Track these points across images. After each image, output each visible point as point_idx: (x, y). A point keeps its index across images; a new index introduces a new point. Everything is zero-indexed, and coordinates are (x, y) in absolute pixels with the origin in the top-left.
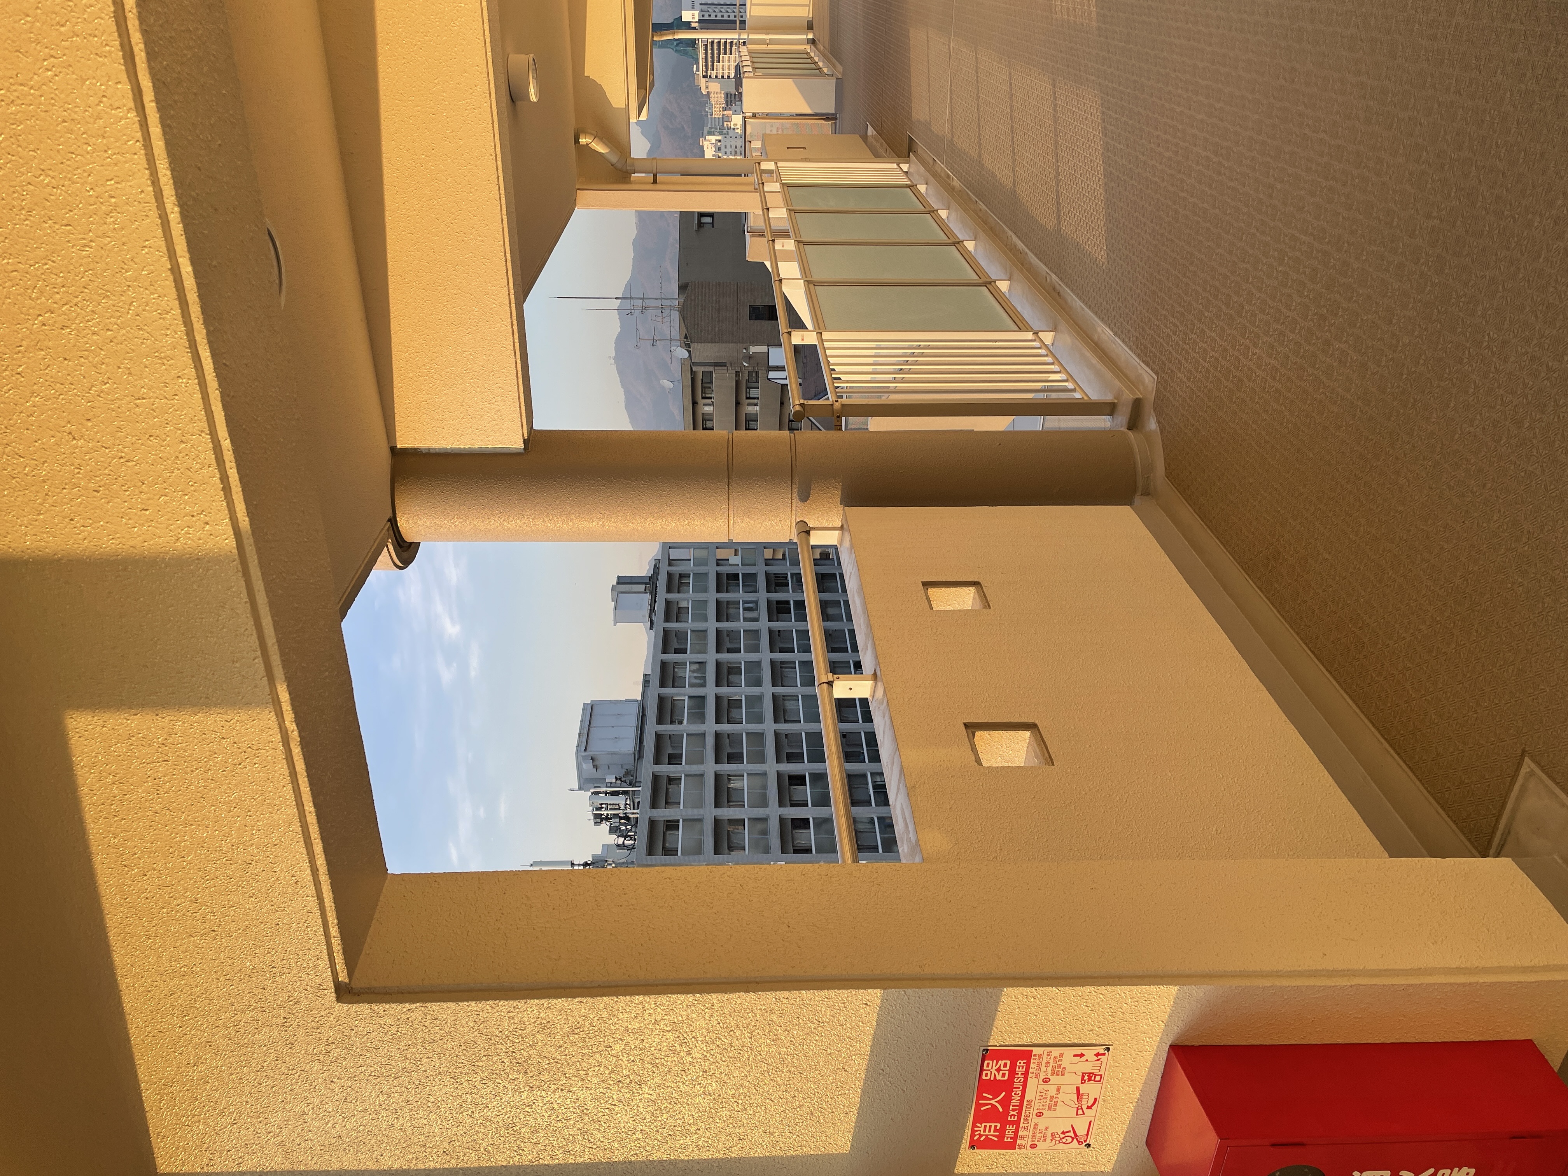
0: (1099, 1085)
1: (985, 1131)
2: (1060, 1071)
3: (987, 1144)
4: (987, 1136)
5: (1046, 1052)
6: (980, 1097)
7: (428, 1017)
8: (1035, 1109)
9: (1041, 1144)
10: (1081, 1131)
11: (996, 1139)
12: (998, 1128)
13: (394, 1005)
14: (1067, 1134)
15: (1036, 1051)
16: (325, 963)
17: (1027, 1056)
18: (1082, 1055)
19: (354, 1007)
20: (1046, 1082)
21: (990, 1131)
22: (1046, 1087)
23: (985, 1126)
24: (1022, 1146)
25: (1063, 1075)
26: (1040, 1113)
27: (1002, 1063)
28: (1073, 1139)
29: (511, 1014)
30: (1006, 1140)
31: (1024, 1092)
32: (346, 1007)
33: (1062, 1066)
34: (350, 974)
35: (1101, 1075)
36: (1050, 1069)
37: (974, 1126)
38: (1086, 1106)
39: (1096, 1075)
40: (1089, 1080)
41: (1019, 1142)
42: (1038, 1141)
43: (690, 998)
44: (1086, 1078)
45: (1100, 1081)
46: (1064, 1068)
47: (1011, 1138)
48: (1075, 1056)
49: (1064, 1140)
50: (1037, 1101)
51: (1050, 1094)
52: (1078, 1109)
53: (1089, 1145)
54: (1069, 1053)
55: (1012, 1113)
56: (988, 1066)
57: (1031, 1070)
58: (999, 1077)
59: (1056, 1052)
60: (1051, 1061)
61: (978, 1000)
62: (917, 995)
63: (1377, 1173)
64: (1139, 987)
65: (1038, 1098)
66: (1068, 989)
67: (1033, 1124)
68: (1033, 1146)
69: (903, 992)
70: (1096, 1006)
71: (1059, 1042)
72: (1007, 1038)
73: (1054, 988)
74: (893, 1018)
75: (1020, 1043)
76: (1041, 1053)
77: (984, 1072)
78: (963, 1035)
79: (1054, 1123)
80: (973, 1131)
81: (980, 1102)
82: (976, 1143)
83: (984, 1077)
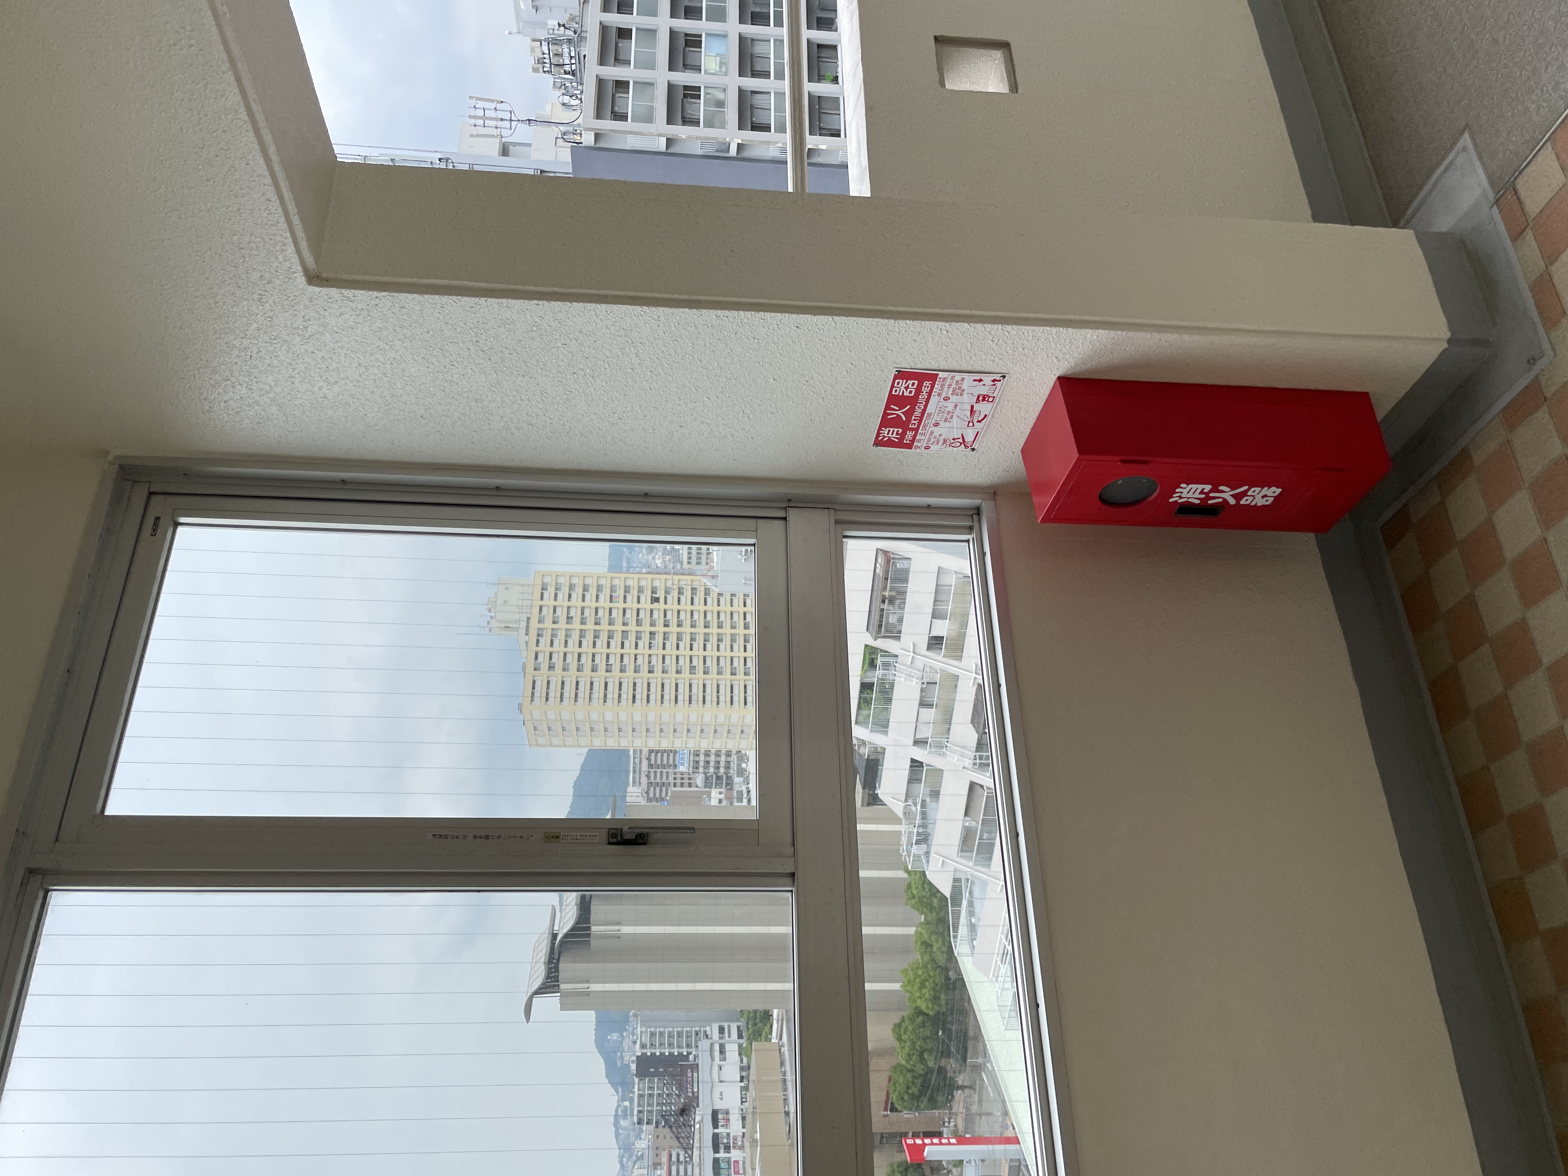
0: (991, 405)
1: (888, 434)
2: (959, 391)
3: (890, 443)
4: (889, 437)
5: (950, 377)
6: (887, 407)
7: (396, 304)
8: (934, 419)
9: (934, 447)
10: (969, 438)
11: (897, 440)
12: (900, 432)
13: (361, 292)
14: (956, 440)
15: (941, 374)
16: (291, 249)
17: (933, 378)
18: (981, 380)
19: (325, 290)
20: (946, 400)
21: (892, 434)
22: (946, 404)
23: (889, 431)
24: (917, 447)
25: (961, 395)
26: (937, 423)
27: (910, 382)
28: (961, 444)
29: (474, 310)
30: (905, 441)
31: (926, 406)
32: (317, 289)
33: (963, 388)
34: (317, 261)
35: (994, 397)
36: (951, 390)
37: (880, 429)
38: (977, 420)
39: (990, 397)
40: (984, 400)
41: (916, 444)
42: (933, 444)
43: (638, 309)
44: (981, 398)
45: (992, 401)
46: (964, 390)
47: (910, 441)
48: (974, 380)
49: (954, 445)
50: (936, 414)
51: (948, 409)
52: (969, 422)
53: (973, 450)
54: (969, 378)
55: (913, 422)
56: (898, 383)
57: (934, 390)
58: (907, 394)
59: (958, 376)
60: (954, 383)
61: (898, 331)
62: (843, 322)
63: (1200, 487)
64: (1041, 328)
65: (937, 412)
66: (979, 326)
67: (930, 431)
68: (927, 448)
69: (831, 319)
70: (1001, 340)
71: (963, 369)
72: (918, 362)
73: (966, 324)
74: (821, 340)
75: (929, 368)
76: (946, 376)
77: (894, 389)
78: (880, 358)
79: (947, 431)
80: (878, 434)
81: (888, 412)
82: (879, 442)
83: (893, 392)
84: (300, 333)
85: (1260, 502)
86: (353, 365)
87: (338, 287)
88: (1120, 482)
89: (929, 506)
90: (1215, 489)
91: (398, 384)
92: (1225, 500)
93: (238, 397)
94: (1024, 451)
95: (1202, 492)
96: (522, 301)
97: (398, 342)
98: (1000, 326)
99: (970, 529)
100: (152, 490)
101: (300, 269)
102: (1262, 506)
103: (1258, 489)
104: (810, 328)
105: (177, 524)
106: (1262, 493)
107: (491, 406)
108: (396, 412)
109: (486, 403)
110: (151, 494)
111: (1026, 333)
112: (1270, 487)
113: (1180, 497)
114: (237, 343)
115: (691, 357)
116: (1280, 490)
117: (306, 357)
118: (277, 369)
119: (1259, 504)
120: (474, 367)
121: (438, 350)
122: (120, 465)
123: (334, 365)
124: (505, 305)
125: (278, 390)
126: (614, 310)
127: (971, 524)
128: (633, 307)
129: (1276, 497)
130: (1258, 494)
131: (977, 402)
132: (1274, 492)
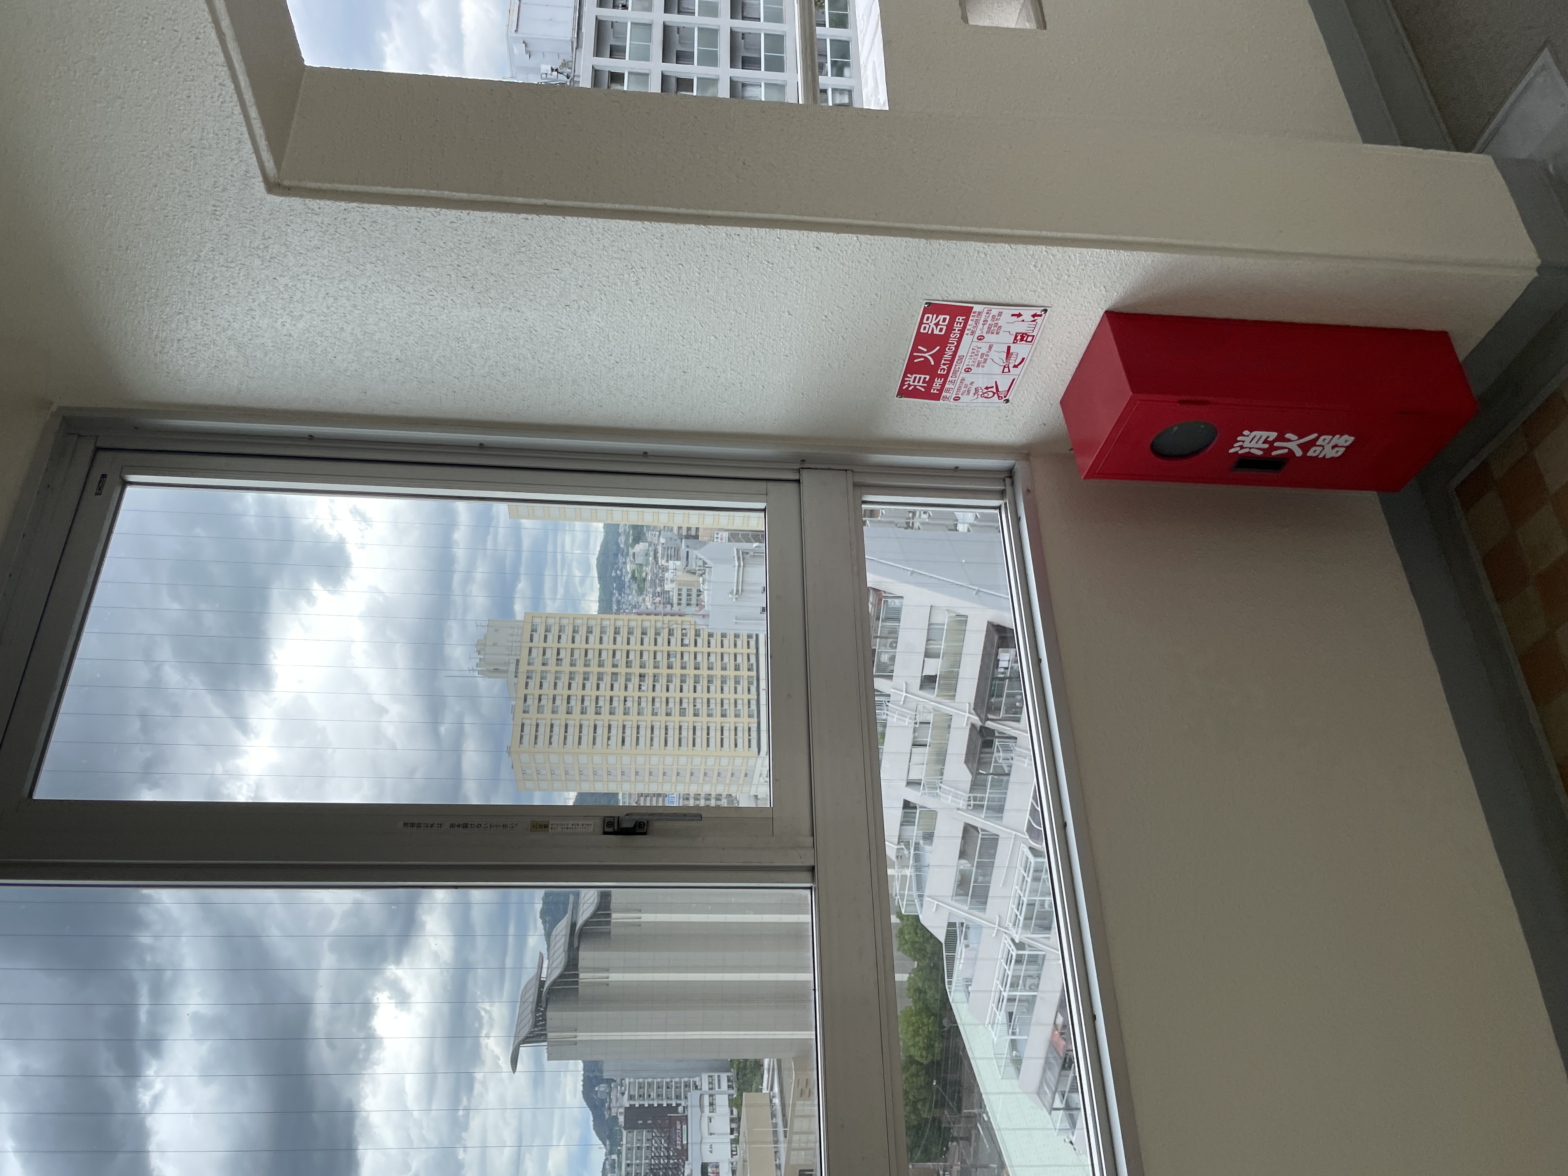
0: (1029, 346)
1: (914, 382)
2: (994, 329)
3: (915, 393)
4: (915, 386)
5: (986, 310)
6: (915, 349)
7: (367, 218)
8: (965, 364)
9: (964, 398)
10: (1003, 388)
11: (923, 390)
12: (927, 380)
13: (328, 202)
14: (989, 390)
15: (976, 308)
16: (248, 146)
17: (966, 312)
18: (1019, 315)
19: (288, 200)
20: (980, 339)
21: (919, 382)
22: (980, 344)
23: (915, 378)
24: (946, 398)
25: (997, 333)
26: (969, 368)
27: (941, 317)
28: (994, 394)
29: (455, 225)
30: (932, 391)
31: (957, 347)
32: (278, 199)
33: (999, 325)
34: (278, 162)
35: (1033, 336)
36: (986, 327)
37: (905, 376)
38: (1013, 364)
39: (1029, 336)
40: (1022, 340)
41: (944, 394)
42: (962, 394)
43: (638, 225)
44: (1019, 337)
45: (1031, 342)
46: (1000, 327)
47: (937, 390)
48: (1013, 315)
49: (986, 395)
51: (981, 351)
52: (1005, 367)
53: (1007, 401)
54: (1008, 312)
55: (943, 367)
56: (928, 318)
57: (968, 327)
58: (936, 332)
59: (995, 311)
60: (989, 320)
61: (930, 253)
62: (869, 242)
63: (1265, 434)
64: (1090, 250)
65: (970, 354)
66: (1021, 247)
67: (960, 378)
68: (957, 399)
69: (855, 238)
70: (1045, 266)
71: (1001, 301)
72: (951, 293)
73: (1007, 245)
74: (843, 264)
75: (963, 300)
76: (982, 310)
77: (923, 326)
78: (908, 287)
79: (980, 379)
80: (903, 381)
81: (915, 354)
82: (904, 392)
83: (922, 331)
84: (261, 255)
85: (1330, 453)
86: (321, 296)
87: (301, 196)
88: (1176, 428)
89: (957, 468)
90: (1281, 438)
91: (371, 320)
92: (1291, 451)
93: (193, 335)
94: (1061, 402)
95: (1265, 442)
96: (509, 215)
97: (368, 266)
98: (1044, 248)
99: (1002, 494)
100: (99, 445)
101: (258, 172)
102: (1332, 458)
103: (1329, 437)
104: (832, 250)
105: (125, 483)
106: (1333, 443)
107: (474, 346)
108: (367, 354)
109: (468, 343)
110: (98, 449)
111: (1073, 257)
112: (1341, 435)
113: (1242, 447)
114: (190, 267)
115: (697, 286)
116: (1352, 438)
117: (267, 287)
118: (235, 299)
119: (1327, 457)
120: (455, 299)
121: (416, 276)
122: (64, 417)
123: (299, 295)
124: (489, 220)
125: (236, 326)
126: (613, 227)
127: (1003, 488)
128: (633, 223)
129: (1347, 447)
130: (1328, 443)
131: (1014, 343)
132: (1346, 441)
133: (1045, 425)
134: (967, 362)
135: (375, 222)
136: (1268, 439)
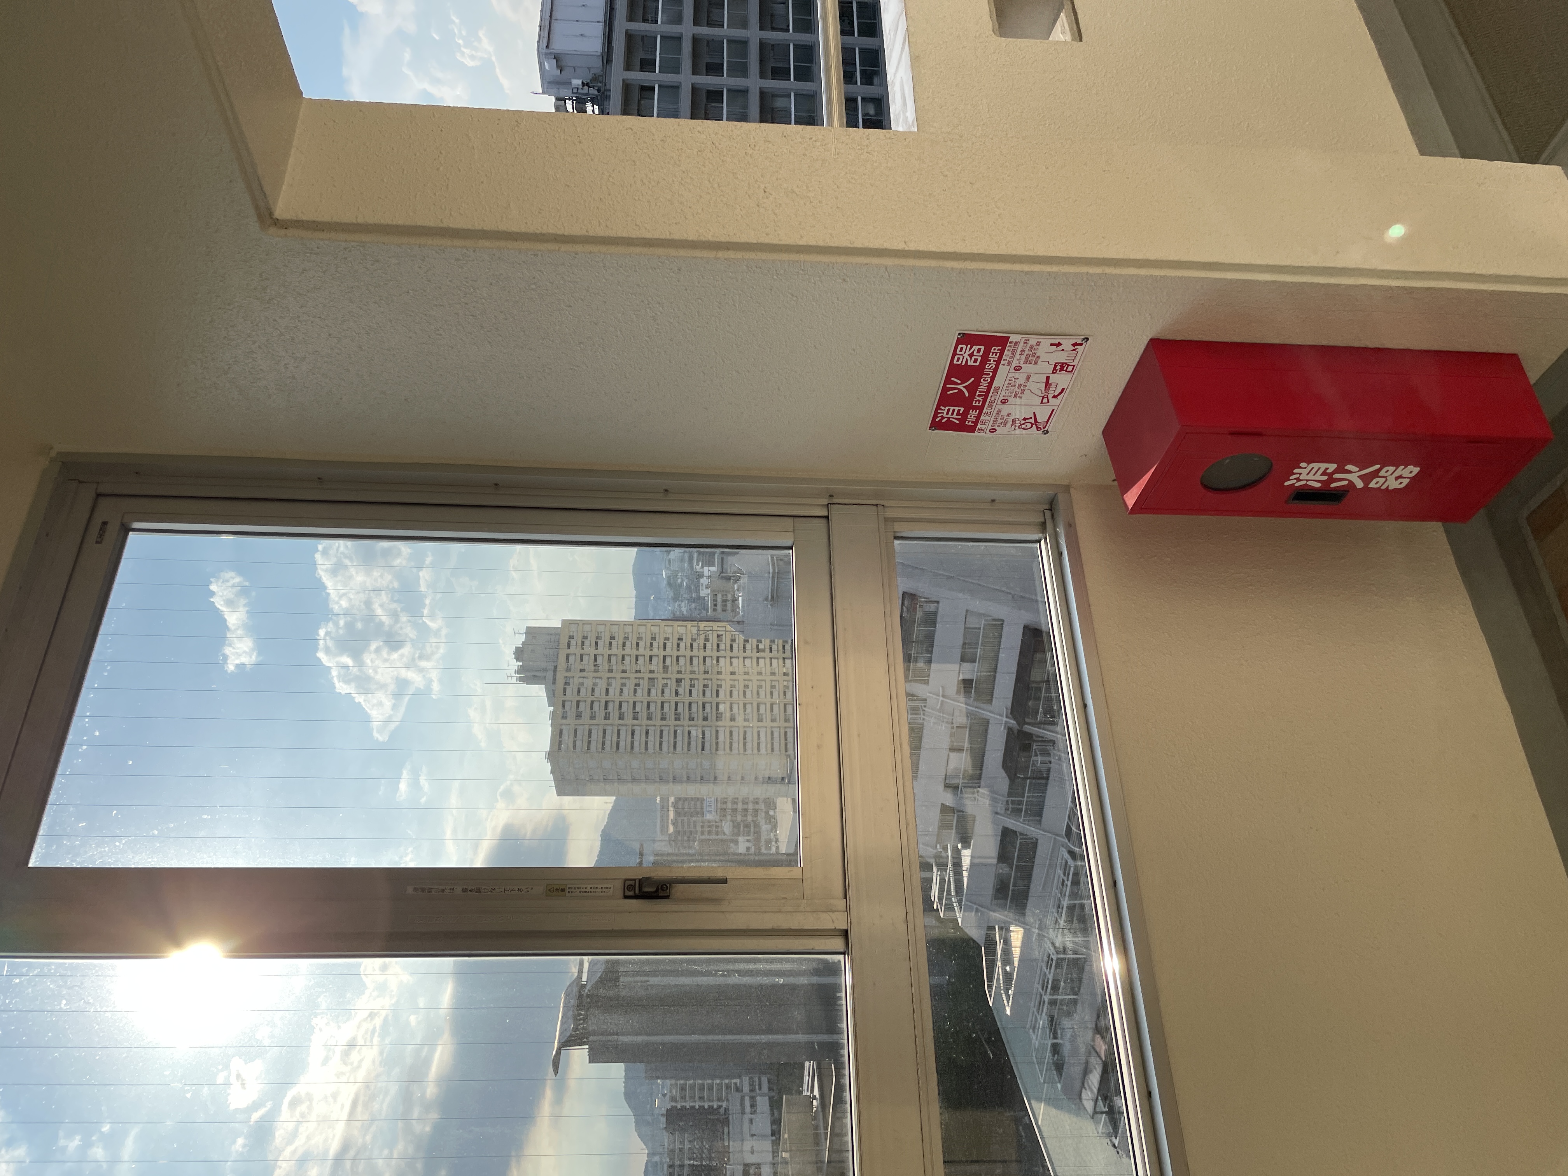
0: (1069, 375)
1: (947, 414)
2: (1032, 358)
3: (948, 426)
4: (949, 418)
5: (1024, 339)
6: (948, 381)
8: (1002, 395)
9: (999, 430)
10: (1042, 419)
11: (958, 422)
12: (961, 412)
14: (1027, 421)
15: (1013, 338)
18: (1059, 344)
20: (1018, 370)
21: (952, 414)
22: (1017, 376)
23: (949, 410)
24: (981, 430)
25: (1036, 363)
26: (1005, 400)
27: (975, 348)
28: (1032, 425)
30: (967, 423)
31: (993, 379)
32: (273, 238)
33: (1037, 355)
35: (1074, 366)
36: (1023, 357)
37: (938, 408)
38: (1053, 395)
39: (1068, 365)
40: (1061, 370)
41: (979, 426)
42: (999, 426)
44: (1058, 367)
45: (1072, 371)
46: (1039, 357)
47: (972, 422)
48: (1052, 345)
49: (1023, 426)
51: (1019, 382)
52: (1043, 397)
53: (1047, 432)
54: (1046, 342)
55: (978, 398)
56: (962, 348)
57: (1004, 357)
58: (970, 363)
59: (1033, 341)
60: (1027, 350)
61: (963, 282)
63: (1323, 466)
65: (1006, 386)
67: (997, 410)
68: (993, 431)
70: (1085, 294)
71: (1039, 330)
72: (987, 323)
74: (871, 295)
75: (998, 330)
76: (1017, 340)
77: (956, 357)
78: (940, 317)
79: (1018, 410)
80: (936, 414)
81: (948, 386)
82: (936, 425)
83: (955, 362)
84: (259, 296)
85: (1393, 485)
86: (323, 336)
88: (1226, 462)
89: (993, 501)
90: (1341, 469)
91: (377, 360)
92: (1351, 483)
93: (193, 379)
94: (1103, 432)
95: (1324, 474)
97: (372, 306)
99: (1042, 527)
100: (98, 491)
101: (253, 212)
102: (1395, 489)
103: (1392, 469)
104: (858, 280)
105: (128, 530)
106: (1397, 474)
107: (486, 385)
108: (376, 394)
109: (479, 382)
110: (99, 495)
112: (1406, 467)
113: (1298, 480)
114: (186, 310)
115: (717, 320)
116: (1417, 470)
117: (268, 329)
118: (235, 342)
119: (1390, 488)
120: (463, 337)
121: (421, 316)
122: (63, 463)
123: (301, 337)
125: (238, 369)
127: (1043, 520)
129: (1413, 479)
130: (1391, 475)
131: (1053, 373)
132: (1411, 472)
133: (1086, 456)
134: (1003, 394)
135: (378, 261)
136: (1328, 471)
